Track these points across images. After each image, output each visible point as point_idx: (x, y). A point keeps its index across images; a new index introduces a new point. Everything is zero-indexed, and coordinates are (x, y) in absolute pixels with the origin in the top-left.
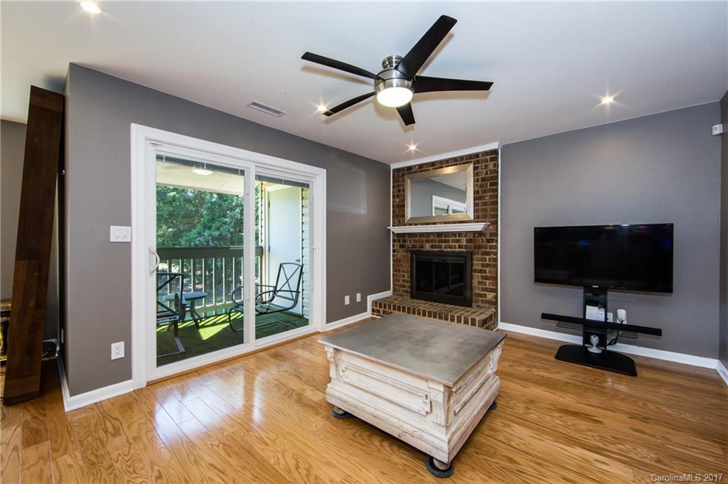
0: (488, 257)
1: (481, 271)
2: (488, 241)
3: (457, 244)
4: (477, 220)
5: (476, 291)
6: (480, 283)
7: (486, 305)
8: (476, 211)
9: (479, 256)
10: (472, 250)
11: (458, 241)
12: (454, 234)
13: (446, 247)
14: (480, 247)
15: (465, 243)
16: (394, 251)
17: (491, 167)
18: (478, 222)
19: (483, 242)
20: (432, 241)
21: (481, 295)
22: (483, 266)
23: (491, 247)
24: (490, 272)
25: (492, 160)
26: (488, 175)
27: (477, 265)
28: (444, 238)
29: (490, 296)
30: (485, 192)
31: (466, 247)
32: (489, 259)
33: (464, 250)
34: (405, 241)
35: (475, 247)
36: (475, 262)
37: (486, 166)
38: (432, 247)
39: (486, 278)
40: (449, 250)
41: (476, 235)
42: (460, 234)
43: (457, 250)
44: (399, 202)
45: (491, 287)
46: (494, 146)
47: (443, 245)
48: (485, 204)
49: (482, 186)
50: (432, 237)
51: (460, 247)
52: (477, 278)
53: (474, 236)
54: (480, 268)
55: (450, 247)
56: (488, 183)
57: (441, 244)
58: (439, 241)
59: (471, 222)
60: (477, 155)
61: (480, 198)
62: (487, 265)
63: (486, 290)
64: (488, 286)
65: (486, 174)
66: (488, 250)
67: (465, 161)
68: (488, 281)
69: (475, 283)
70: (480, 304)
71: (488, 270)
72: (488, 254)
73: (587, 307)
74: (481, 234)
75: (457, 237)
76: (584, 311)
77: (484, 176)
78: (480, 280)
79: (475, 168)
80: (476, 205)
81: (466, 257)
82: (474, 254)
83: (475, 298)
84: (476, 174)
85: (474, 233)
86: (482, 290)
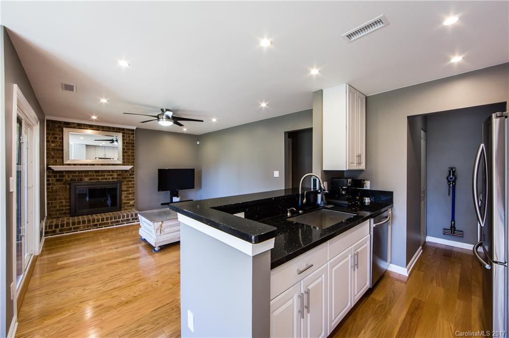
0: (130, 183)
1: (126, 191)
2: (130, 175)
3: (111, 177)
5: (124, 201)
6: (125, 197)
7: (130, 208)
8: (123, 159)
9: (126, 183)
10: (121, 180)
11: (111, 175)
12: (109, 171)
13: (102, 179)
14: (125, 178)
15: (116, 176)
16: (48, 184)
17: (132, 137)
18: (124, 165)
19: (127, 175)
20: (91, 176)
21: (126, 203)
22: (127, 188)
23: (132, 178)
24: (131, 190)
25: (133, 134)
26: (130, 141)
27: (124, 188)
28: (100, 174)
29: (131, 202)
30: (128, 149)
31: (117, 178)
33: (116, 180)
34: (63, 176)
35: (123, 178)
36: (123, 186)
37: (129, 137)
38: (90, 179)
39: (130, 194)
40: (104, 180)
42: (113, 171)
43: (111, 180)
44: (55, 146)
45: (132, 198)
46: (134, 128)
47: (100, 178)
48: (129, 156)
49: (126, 146)
50: (90, 173)
51: (113, 178)
52: (124, 194)
53: (122, 172)
55: (106, 179)
56: (130, 145)
57: (98, 177)
58: (97, 176)
59: (120, 165)
60: (123, 129)
61: (126, 152)
62: (130, 187)
63: (130, 200)
64: (130, 198)
65: (129, 140)
66: (130, 179)
67: (115, 130)
68: (130, 195)
69: (123, 197)
70: (126, 208)
71: (130, 189)
72: (131, 181)
73: (174, 198)
74: (126, 171)
75: (111, 173)
76: (172, 199)
77: (128, 141)
78: (126, 195)
79: (123, 136)
80: (123, 156)
81: (117, 184)
82: (122, 182)
83: (123, 205)
84: (123, 140)
85: (122, 171)
86: (127, 200)
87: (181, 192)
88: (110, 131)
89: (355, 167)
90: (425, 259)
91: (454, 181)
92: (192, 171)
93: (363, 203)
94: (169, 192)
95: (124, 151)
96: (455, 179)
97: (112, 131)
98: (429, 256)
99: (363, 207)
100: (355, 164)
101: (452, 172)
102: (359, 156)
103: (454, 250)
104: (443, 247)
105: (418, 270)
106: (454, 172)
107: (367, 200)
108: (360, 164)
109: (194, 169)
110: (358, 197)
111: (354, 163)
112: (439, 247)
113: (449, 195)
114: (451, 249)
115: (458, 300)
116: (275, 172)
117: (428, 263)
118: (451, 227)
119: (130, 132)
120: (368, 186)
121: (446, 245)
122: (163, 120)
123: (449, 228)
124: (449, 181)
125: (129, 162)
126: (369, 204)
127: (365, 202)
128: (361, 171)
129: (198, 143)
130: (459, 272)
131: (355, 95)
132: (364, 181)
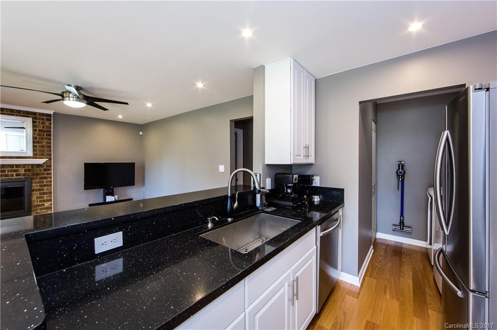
0: (45, 180)
1: (39, 190)
2: (45, 170)
3: (14, 173)
4: (36, 157)
5: (35, 203)
6: (37, 198)
7: (44, 211)
8: (34, 150)
9: (38, 180)
10: (31, 177)
11: (15, 171)
12: (12, 166)
14: (38, 174)
15: (23, 172)
17: (47, 124)
18: (36, 158)
19: (41, 170)
21: (39, 205)
22: (40, 186)
23: (48, 174)
24: (47, 189)
25: (47, 120)
26: (45, 129)
27: (35, 186)
29: (47, 204)
30: (42, 139)
31: (24, 175)
32: (46, 181)
33: (23, 177)
35: (33, 174)
36: (33, 185)
37: (43, 123)
39: (44, 193)
41: (34, 167)
42: (18, 166)
43: (15, 177)
45: (48, 198)
46: (51, 112)
48: (43, 147)
49: (39, 135)
51: (17, 175)
52: (36, 194)
53: (32, 167)
54: (39, 188)
55: (7, 176)
56: (45, 134)
59: (29, 158)
60: (35, 114)
61: (38, 142)
62: (45, 186)
63: (44, 201)
64: (45, 198)
65: (44, 127)
66: (45, 176)
67: (22, 114)
68: (45, 196)
69: (34, 198)
70: (39, 211)
71: (45, 188)
72: (46, 178)
73: (107, 197)
74: (39, 166)
75: (15, 169)
76: (105, 199)
77: (41, 128)
78: (39, 195)
79: (33, 122)
80: (34, 146)
81: (25, 181)
82: (32, 179)
83: (33, 208)
84: (34, 126)
85: (32, 165)
86: (40, 201)
87: (116, 190)
88: (13, 115)
89: (302, 160)
90: (377, 261)
91: (403, 176)
92: (132, 165)
93: (311, 202)
94: (102, 190)
95: (35, 141)
96: (405, 173)
97: (16, 115)
98: (380, 256)
99: (313, 207)
100: (302, 157)
101: (401, 166)
102: (307, 148)
103: (404, 246)
104: (393, 243)
105: (370, 277)
106: (403, 166)
107: (317, 199)
108: (308, 156)
109: (134, 163)
110: (305, 196)
111: (300, 156)
112: (389, 244)
113: (398, 190)
114: (400, 246)
115: (415, 318)
116: (220, 166)
117: (379, 266)
118: (400, 223)
119: (45, 118)
120: (317, 182)
121: (395, 242)
122: (70, 100)
123: (399, 224)
124: (398, 175)
125: (42, 155)
126: (318, 203)
127: (314, 201)
128: (310, 165)
129: (141, 133)
130: (411, 275)
131: (302, 73)
132: (313, 176)
